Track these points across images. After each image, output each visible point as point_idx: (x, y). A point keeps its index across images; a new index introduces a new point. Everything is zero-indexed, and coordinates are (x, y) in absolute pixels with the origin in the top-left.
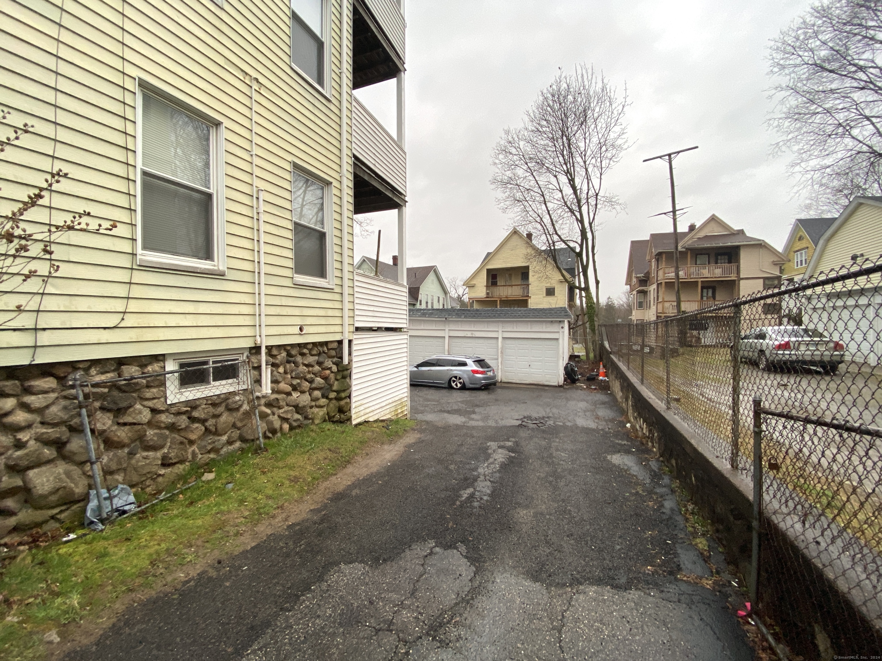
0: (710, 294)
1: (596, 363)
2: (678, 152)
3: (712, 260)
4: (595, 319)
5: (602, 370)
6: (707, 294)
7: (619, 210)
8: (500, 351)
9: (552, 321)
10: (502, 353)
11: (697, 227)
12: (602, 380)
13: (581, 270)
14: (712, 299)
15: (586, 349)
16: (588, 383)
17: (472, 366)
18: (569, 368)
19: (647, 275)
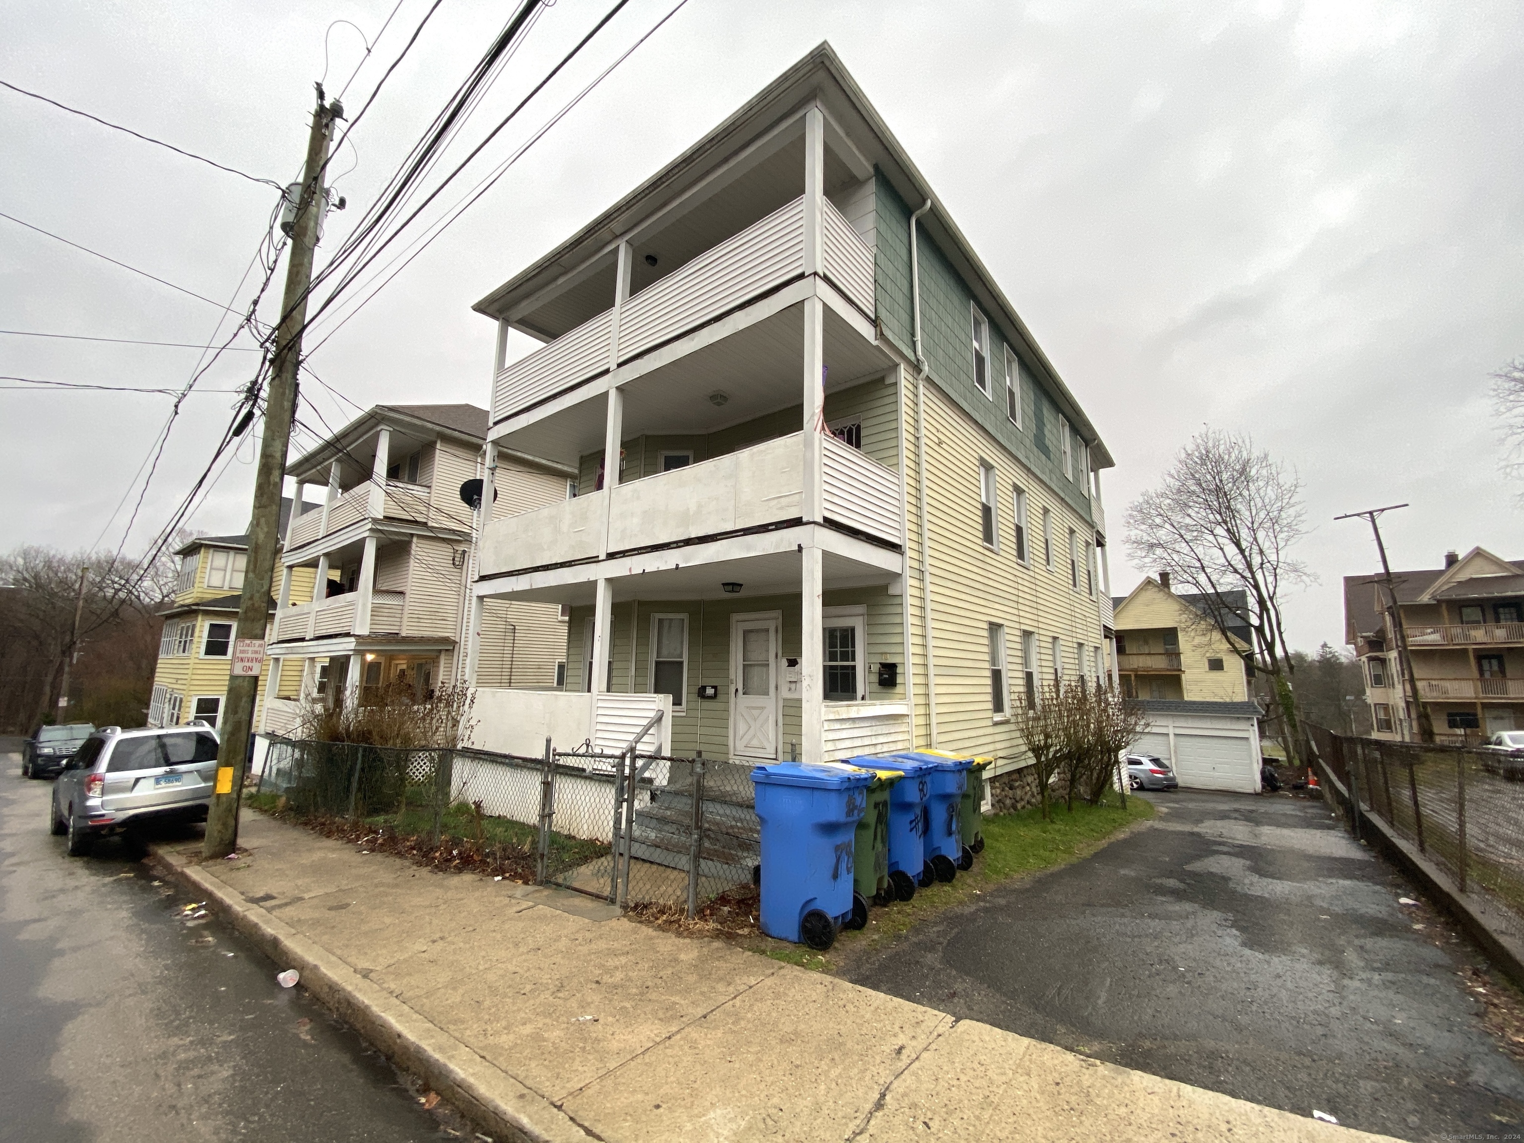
0: (1495, 668)
1: (1302, 771)
2: (1383, 510)
3: (1490, 615)
4: (1295, 712)
5: (1311, 777)
6: (1491, 667)
7: (1309, 583)
8: (1172, 748)
9: (1238, 718)
10: (1175, 752)
11: (1460, 558)
12: (1312, 789)
13: (1264, 648)
14: (1500, 675)
15: (1286, 749)
16: (1295, 792)
17: (1148, 765)
18: (1267, 773)
19: (1381, 633)
